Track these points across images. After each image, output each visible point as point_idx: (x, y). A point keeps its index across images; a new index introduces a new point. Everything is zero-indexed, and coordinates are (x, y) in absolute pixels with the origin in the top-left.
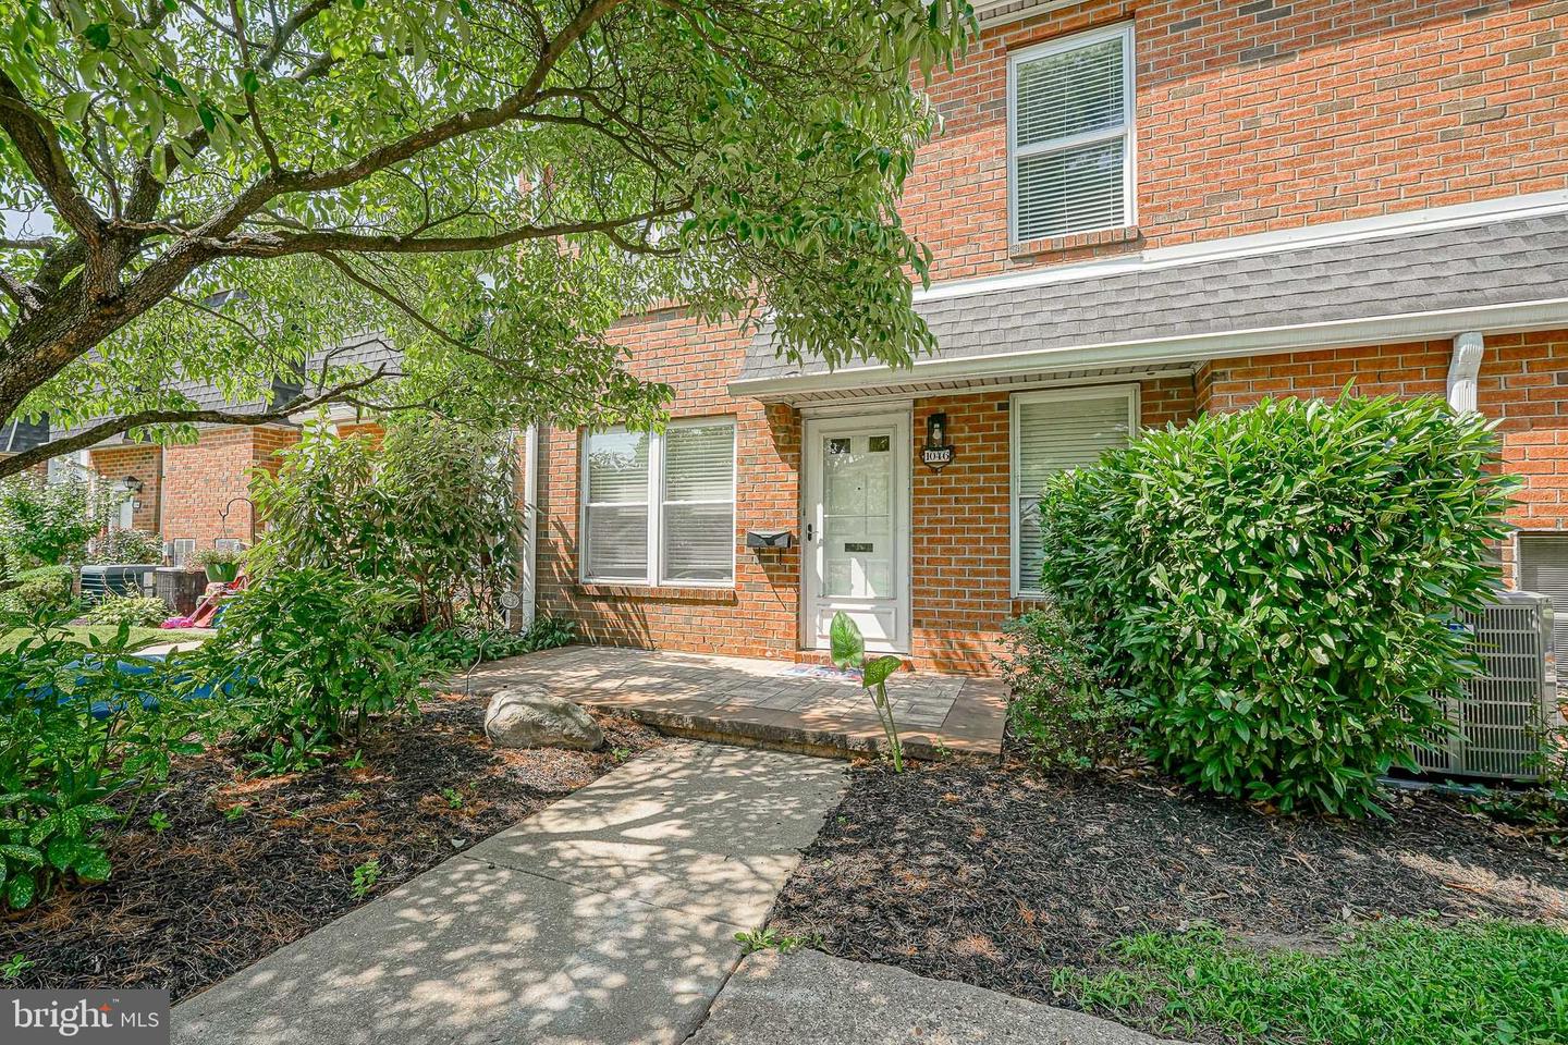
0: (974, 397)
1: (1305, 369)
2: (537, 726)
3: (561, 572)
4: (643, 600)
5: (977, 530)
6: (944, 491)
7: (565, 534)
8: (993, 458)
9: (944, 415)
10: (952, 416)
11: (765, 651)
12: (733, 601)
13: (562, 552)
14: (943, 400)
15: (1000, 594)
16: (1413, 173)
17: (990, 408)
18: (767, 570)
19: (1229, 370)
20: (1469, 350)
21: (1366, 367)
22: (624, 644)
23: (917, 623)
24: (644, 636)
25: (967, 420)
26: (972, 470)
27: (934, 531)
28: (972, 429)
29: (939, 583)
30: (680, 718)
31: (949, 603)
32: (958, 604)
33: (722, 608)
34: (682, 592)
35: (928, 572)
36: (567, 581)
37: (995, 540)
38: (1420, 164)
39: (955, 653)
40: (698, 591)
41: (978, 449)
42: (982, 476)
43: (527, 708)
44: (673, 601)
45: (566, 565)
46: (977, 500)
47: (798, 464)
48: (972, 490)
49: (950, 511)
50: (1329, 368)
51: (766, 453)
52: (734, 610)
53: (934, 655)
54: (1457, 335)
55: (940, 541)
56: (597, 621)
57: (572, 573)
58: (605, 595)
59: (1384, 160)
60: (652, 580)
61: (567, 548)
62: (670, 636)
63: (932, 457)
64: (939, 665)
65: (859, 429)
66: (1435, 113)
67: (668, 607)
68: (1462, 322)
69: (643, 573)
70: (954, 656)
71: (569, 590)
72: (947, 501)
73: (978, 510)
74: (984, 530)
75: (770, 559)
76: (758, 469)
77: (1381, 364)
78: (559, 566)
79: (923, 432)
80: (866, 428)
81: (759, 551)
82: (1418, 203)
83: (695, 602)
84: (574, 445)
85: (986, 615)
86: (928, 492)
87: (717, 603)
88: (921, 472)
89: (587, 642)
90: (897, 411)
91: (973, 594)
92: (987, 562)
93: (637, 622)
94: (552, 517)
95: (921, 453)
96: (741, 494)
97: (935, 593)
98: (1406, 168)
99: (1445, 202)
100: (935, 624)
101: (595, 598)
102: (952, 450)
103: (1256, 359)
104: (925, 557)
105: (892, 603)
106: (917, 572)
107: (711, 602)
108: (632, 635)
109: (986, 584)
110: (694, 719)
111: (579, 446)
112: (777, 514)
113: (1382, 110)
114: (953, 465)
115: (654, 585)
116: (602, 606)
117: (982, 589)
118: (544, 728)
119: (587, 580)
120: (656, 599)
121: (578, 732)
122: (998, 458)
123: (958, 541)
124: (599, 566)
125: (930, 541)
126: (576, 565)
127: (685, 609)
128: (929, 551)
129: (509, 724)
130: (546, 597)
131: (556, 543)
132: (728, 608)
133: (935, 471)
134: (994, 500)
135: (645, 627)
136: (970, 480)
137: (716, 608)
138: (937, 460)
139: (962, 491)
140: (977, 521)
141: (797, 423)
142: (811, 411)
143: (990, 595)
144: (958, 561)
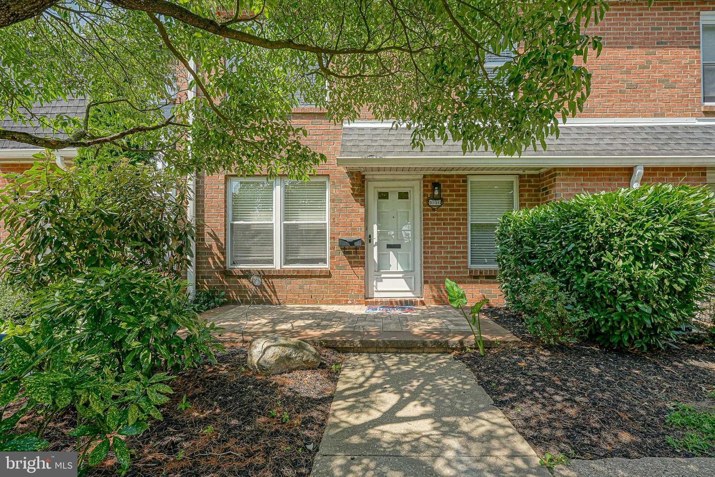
0: (452, 176)
1: (586, 175)
2: (288, 358)
3: (215, 263)
4: (273, 277)
5: (454, 238)
6: (438, 220)
7: (217, 239)
8: (460, 205)
9: (438, 183)
10: (442, 184)
11: (348, 300)
12: (329, 275)
13: (215, 250)
14: (438, 176)
15: (464, 267)
16: (611, 103)
17: (459, 181)
18: (348, 258)
19: (561, 172)
20: (639, 172)
21: (606, 175)
22: (260, 302)
23: (426, 282)
24: (273, 297)
25: (449, 186)
26: (451, 210)
27: (434, 238)
28: (451, 191)
29: (436, 263)
30: (352, 342)
31: (441, 272)
32: (445, 272)
33: (322, 279)
34: (298, 272)
35: (431, 258)
36: (219, 268)
37: (461, 243)
38: (613, 100)
39: (444, 295)
40: (308, 271)
41: (454, 200)
42: (455, 213)
43: (281, 348)
44: (292, 277)
45: (219, 258)
46: (453, 224)
47: (364, 203)
48: (451, 219)
49: (441, 229)
50: (594, 175)
51: (347, 196)
52: (329, 280)
53: (434, 297)
54: (636, 166)
55: (437, 243)
56: (241, 290)
57: (222, 262)
58: (247, 275)
59: (603, 96)
60: (277, 264)
61: (219, 248)
62: (290, 296)
63: (433, 203)
64: (436, 301)
65: (393, 188)
66: (618, 82)
67: (288, 280)
68: (636, 161)
69: (271, 262)
70: (443, 297)
71: (221, 273)
72: (440, 224)
73: (454, 229)
74: (456, 238)
75: (349, 253)
76: (342, 205)
77: (610, 175)
78: (213, 259)
79: (428, 191)
80: (399, 187)
81: (343, 249)
82: (612, 115)
83: (305, 277)
84: (222, 187)
85: (458, 277)
86: (431, 219)
87: (320, 277)
88: (427, 210)
89: (235, 303)
90: (414, 180)
91: (452, 268)
92: (458, 252)
93: (268, 290)
94: (207, 230)
95: (428, 201)
96: (333, 218)
97: (434, 268)
98: (609, 101)
99: (621, 116)
100: (434, 282)
101: (240, 277)
102: (442, 200)
103: (571, 169)
104: (430, 251)
105: (412, 273)
106: (425, 258)
107: (315, 277)
108: (265, 297)
109: (458, 263)
110: (361, 342)
111: (226, 187)
112: (354, 229)
113: (602, 77)
114: (442, 207)
115: (278, 268)
116: (244, 282)
117: (456, 265)
118: (292, 359)
119: (232, 267)
120: (281, 276)
121: (312, 358)
122: (463, 205)
123: (445, 243)
124: (239, 258)
125: (432, 243)
126: (225, 258)
127: (300, 281)
128: (431, 248)
129: (273, 360)
130: (203, 277)
131: (211, 246)
132: (326, 279)
133: (434, 210)
134: (460, 224)
135: (275, 292)
136: (450, 215)
137: (318, 279)
138: (435, 204)
139: (446, 219)
140: (453, 233)
141: (363, 182)
142: (371, 177)
143: (459, 267)
144: (444, 252)
